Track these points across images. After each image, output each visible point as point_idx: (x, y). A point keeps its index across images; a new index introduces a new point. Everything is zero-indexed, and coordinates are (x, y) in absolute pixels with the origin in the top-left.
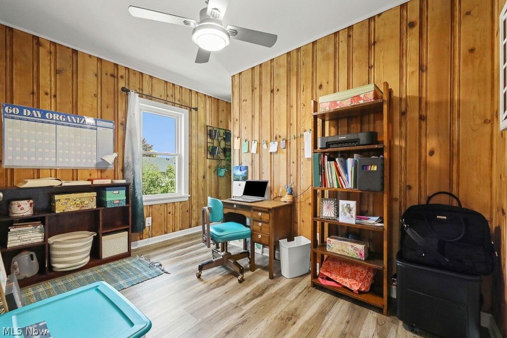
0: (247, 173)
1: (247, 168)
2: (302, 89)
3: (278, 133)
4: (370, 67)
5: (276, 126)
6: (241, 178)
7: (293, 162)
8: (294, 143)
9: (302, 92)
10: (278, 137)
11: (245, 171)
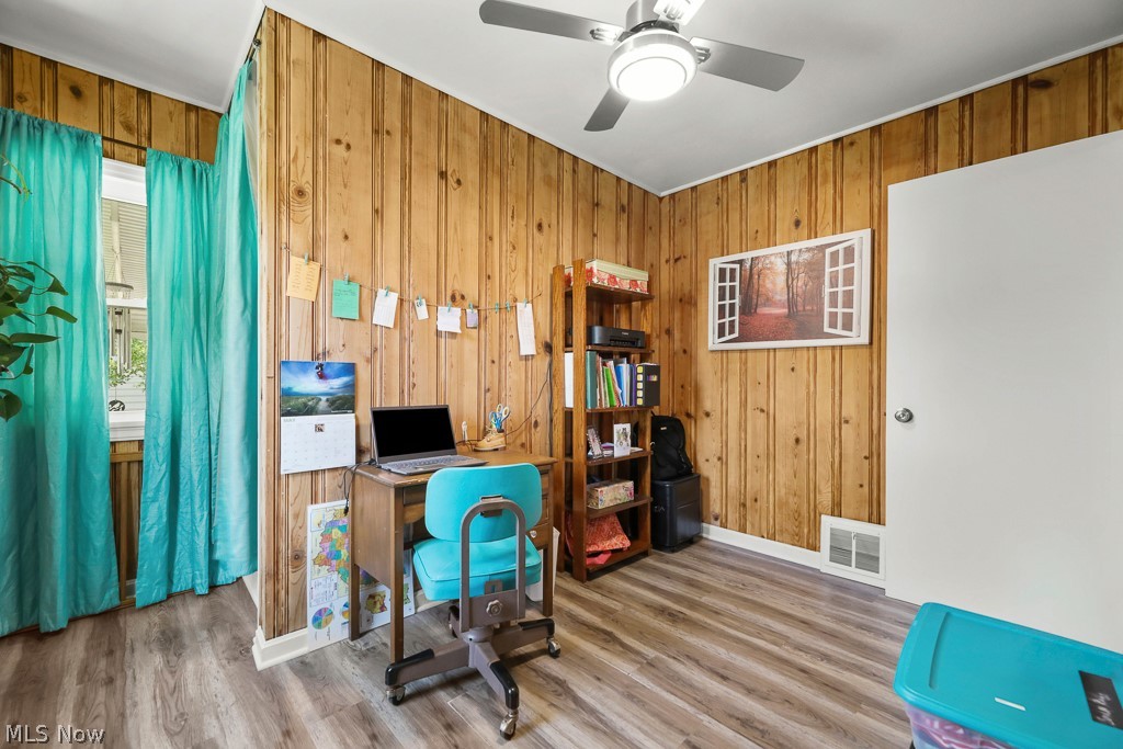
0: (352, 386)
1: (350, 369)
2: (510, 214)
3: (457, 287)
4: (595, 235)
5: (453, 269)
6: (323, 404)
7: (493, 362)
8: (494, 318)
9: (509, 218)
10: (458, 297)
11: (345, 379)
